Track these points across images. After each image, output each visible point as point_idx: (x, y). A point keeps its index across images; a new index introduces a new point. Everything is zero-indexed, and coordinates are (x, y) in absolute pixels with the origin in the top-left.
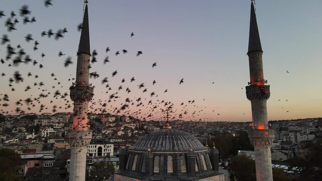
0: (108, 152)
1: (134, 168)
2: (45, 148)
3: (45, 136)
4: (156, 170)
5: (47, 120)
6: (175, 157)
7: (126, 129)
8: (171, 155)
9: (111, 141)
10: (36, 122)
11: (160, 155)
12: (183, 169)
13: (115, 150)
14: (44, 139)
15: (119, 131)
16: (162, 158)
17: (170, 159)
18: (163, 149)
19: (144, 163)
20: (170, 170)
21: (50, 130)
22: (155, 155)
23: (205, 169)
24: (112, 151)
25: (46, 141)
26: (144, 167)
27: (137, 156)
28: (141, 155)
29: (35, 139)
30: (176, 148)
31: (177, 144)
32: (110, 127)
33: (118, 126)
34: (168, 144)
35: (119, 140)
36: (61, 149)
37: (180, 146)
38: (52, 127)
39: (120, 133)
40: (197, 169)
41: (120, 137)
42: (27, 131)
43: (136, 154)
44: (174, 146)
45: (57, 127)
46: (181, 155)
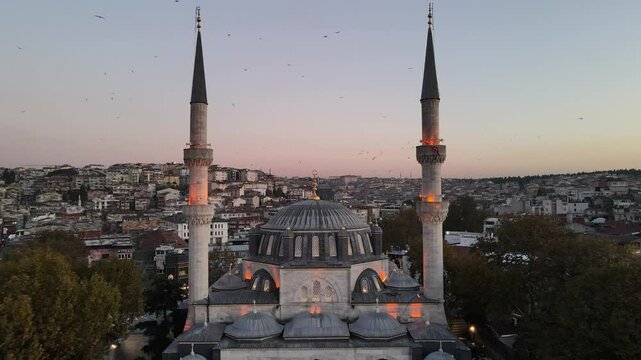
0: (218, 236)
1: (269, 252)
2: (107, 229)
3: (100, 207)
4: (298, 254)
5: (98, 179)
6: (321, 237)
7: (249, 194)
8: (316, 234)
9: (223, 216)
10: (78, 182)
11: (303, 235)
12: (333, 252)
13: (231, 232)
14: (100, 214)
15: (236, 198)
16: (306, 239)
17: (315, 241)
18: (307, 226)
19: (282, 246)
20: (316, 253)
21: (108, 198)
22: (296, 235)
23: (362, 251)
24: (226, 233)
25: (104, 218)
26: (281, 251)
27: (272, 237)
28: (278, 235)
29: (84, 214)
30: (324, 226)
31: (326, 220)
32: (219, 191)
33: (234, 190)
34: (313, 221)
35: (236, 216)
36: (136, 232)
37: (330, 222)
38: (109, 191)
39: (238, 202)
40: (350, 252)
41: (238, 210)
42: (64, 199)
43: (271, 234)
44: (321, 223)
45: (118, 192)
46: (330, 234)
